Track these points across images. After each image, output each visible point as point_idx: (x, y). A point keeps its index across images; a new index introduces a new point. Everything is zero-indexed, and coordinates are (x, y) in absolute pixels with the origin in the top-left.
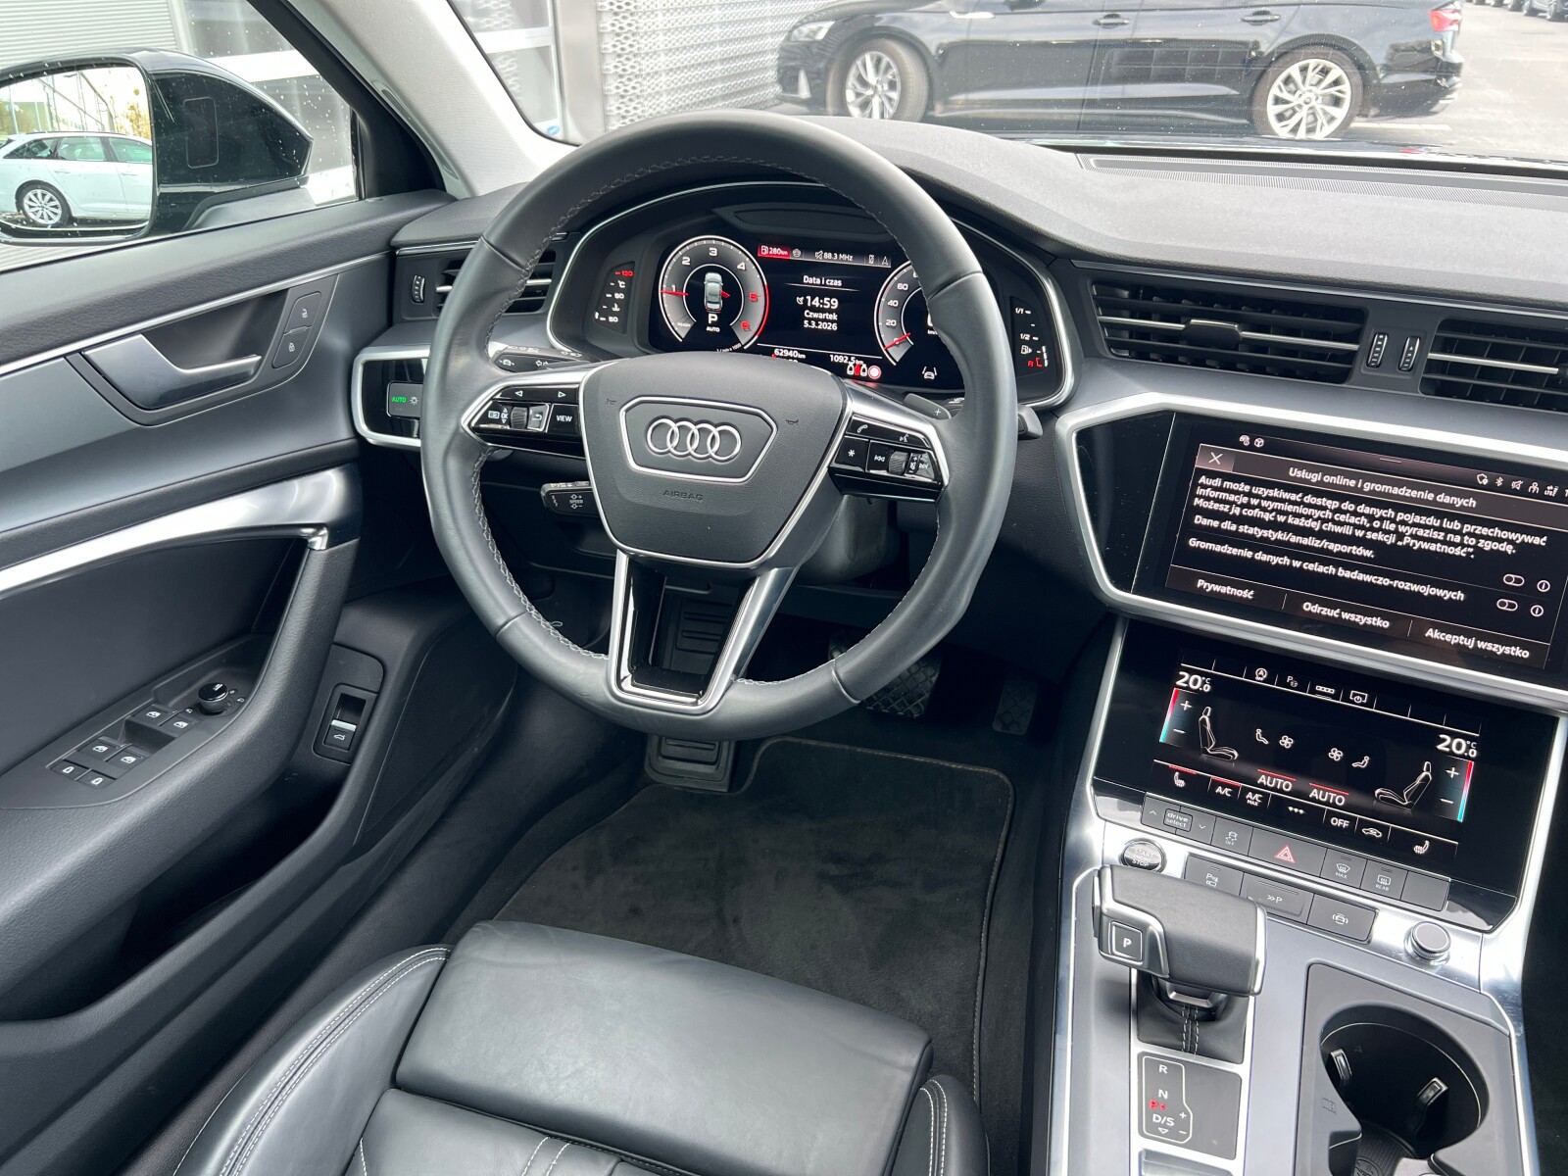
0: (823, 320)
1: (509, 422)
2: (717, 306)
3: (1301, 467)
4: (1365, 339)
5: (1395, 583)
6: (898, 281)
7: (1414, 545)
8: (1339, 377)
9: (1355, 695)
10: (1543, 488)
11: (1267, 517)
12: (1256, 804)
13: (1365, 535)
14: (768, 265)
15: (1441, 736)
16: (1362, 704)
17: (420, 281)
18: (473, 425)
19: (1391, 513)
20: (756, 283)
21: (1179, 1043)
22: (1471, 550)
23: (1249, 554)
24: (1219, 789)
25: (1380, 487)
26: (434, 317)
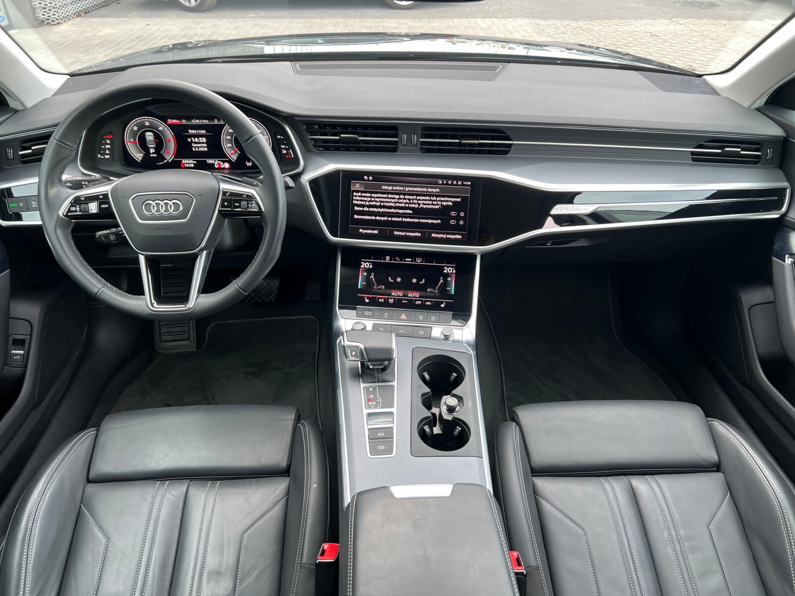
0: (200, 147)
1: (80, 211)
2: (153, 146)
3: (385, 185)
4: (399, 137)
5: (421, 220)
6: (229, 129)
7: (424, 207)
8: (394, 150)
9: (418, 260)
10: (457, 182)
11: (378, 204)
12: (393, 302)
13: (409, 206)
14: (172, 126)
15: (445, 268)
16: (420, 262)
17: (10, 151)
18: (65, 214)
19: (415, 197)
20: (169, 135)
21: (375, 381)
22: (440, 206)
23: (374, 218)
24: (380, 300)
25: (410, 189)
26: (20, 166)
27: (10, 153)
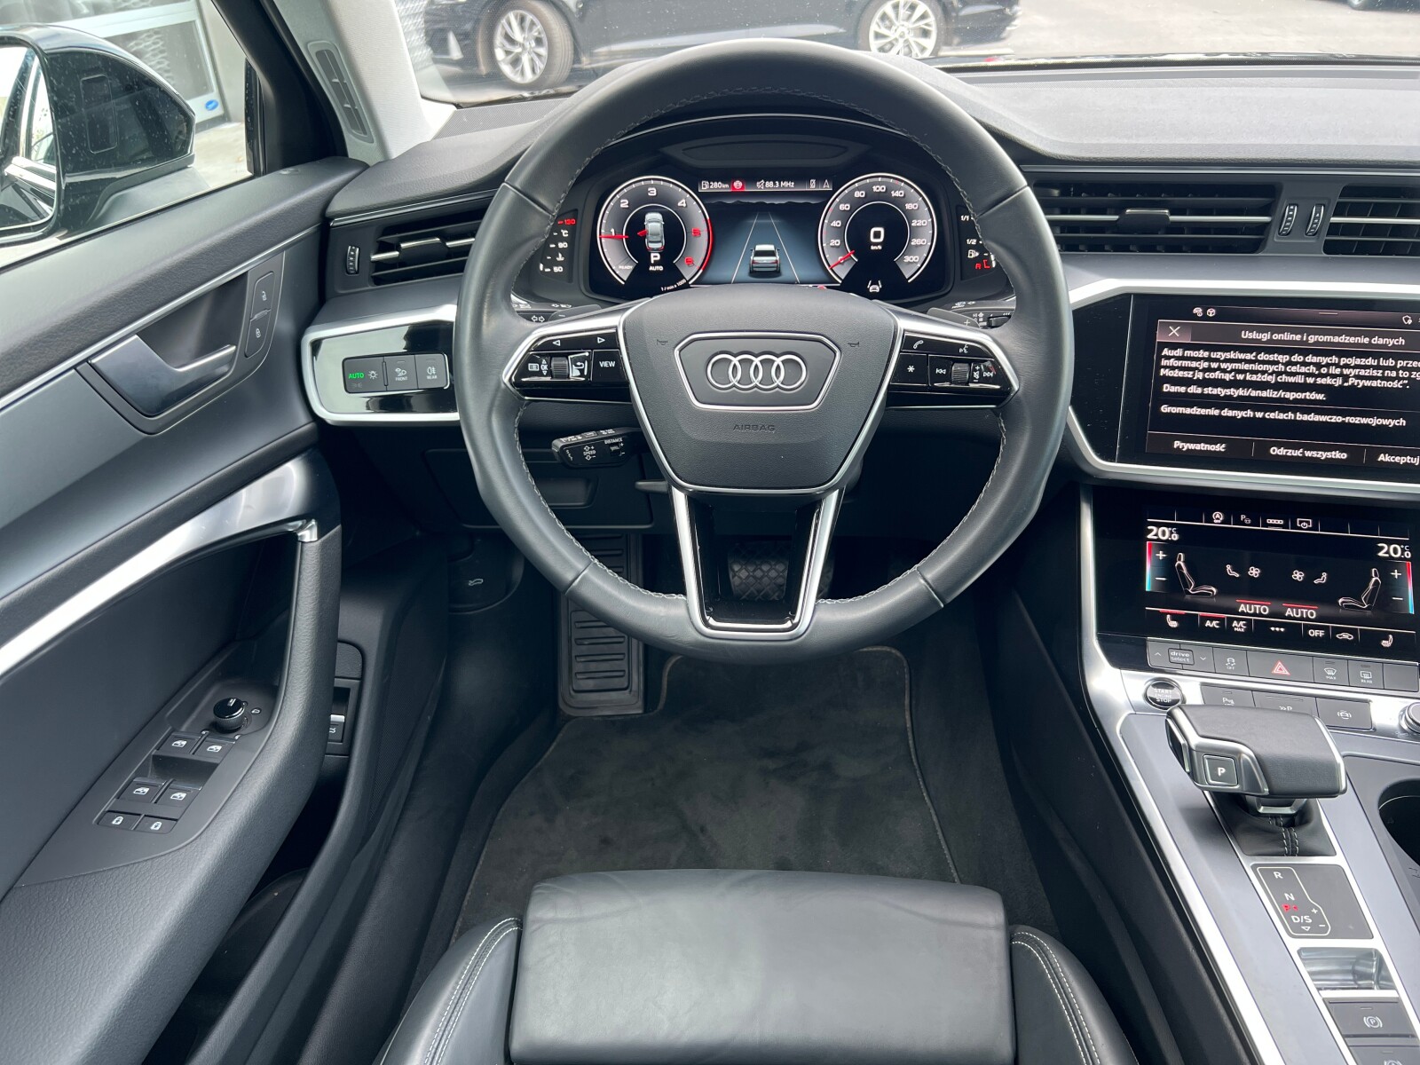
1: (549, 374)
2: (659, 246)
3: (1251, 330)
4: (1277, 212)
5: (1347, 419)
6: (840, 202)
7: (1358, 384)
8: (1255, 247)
9: (1301, 522)
11: (1228, 377)
12: (1243, 630)
13: (1315, 381)
14: (706, 199)
15: (1380, 545)
16: (1309, 529)
17: (354, 251)
18: (513, 379)
19: (1335, 359)
20: (698, 218)
21: (1282, 849)
22: (1406, 382)
23: (1216, 412)
24: (1208, 624)
25: (1322, 338)
26: (370, 288)
27: (354, 256)
